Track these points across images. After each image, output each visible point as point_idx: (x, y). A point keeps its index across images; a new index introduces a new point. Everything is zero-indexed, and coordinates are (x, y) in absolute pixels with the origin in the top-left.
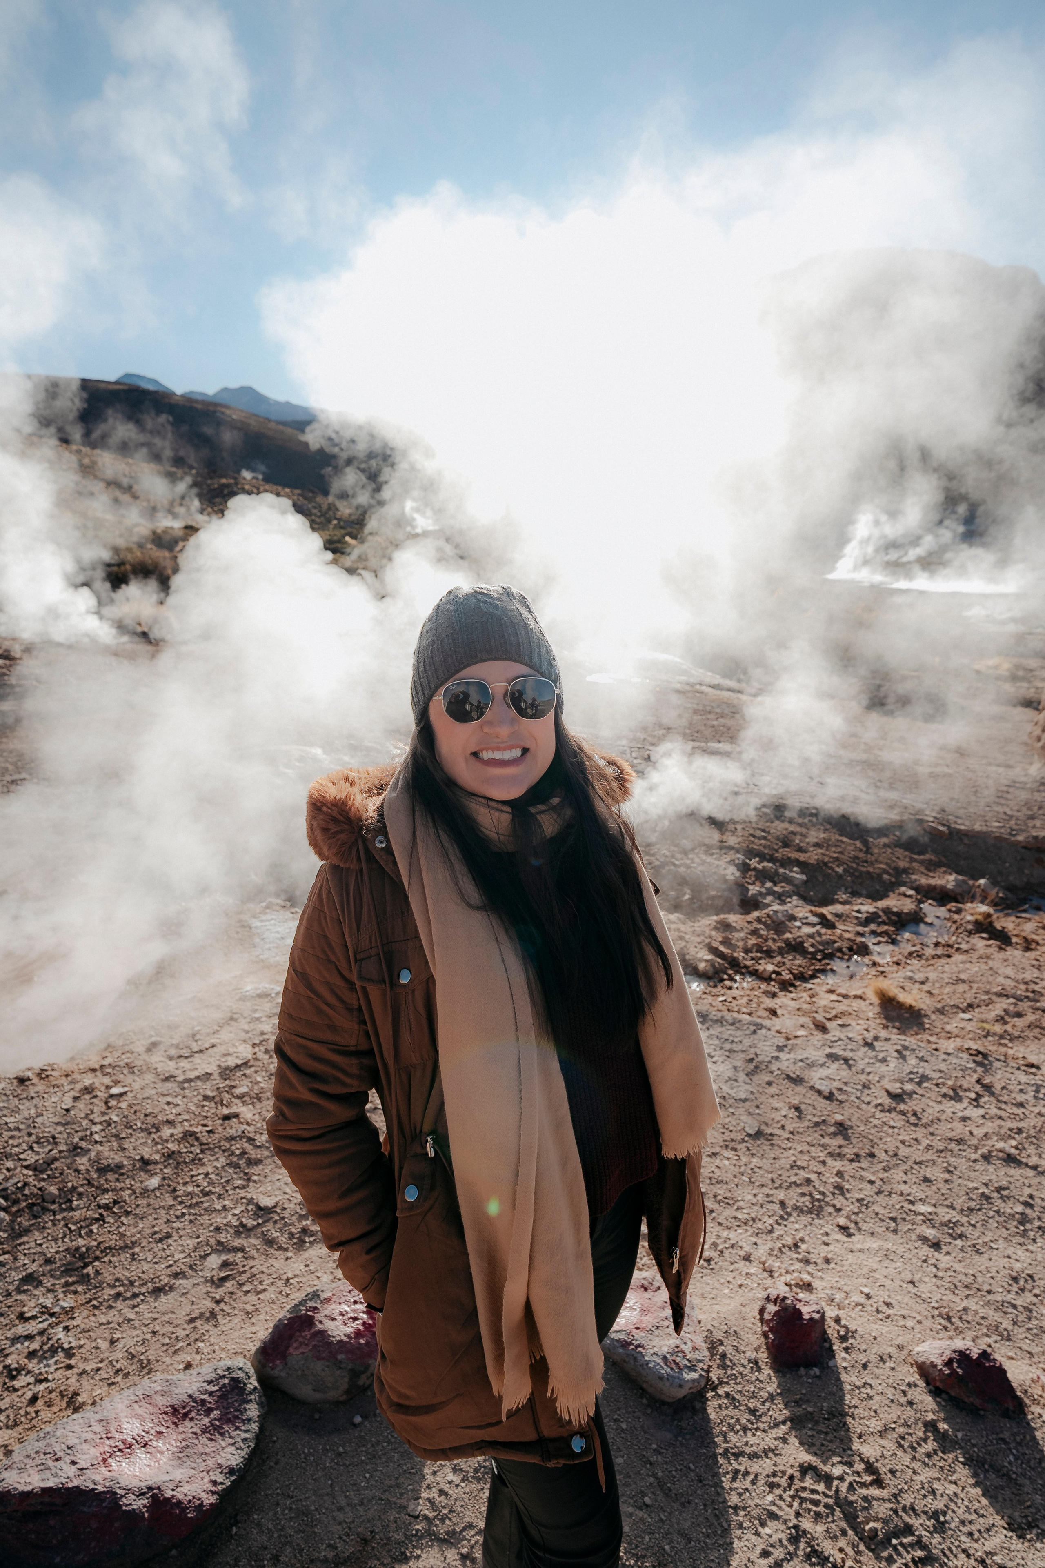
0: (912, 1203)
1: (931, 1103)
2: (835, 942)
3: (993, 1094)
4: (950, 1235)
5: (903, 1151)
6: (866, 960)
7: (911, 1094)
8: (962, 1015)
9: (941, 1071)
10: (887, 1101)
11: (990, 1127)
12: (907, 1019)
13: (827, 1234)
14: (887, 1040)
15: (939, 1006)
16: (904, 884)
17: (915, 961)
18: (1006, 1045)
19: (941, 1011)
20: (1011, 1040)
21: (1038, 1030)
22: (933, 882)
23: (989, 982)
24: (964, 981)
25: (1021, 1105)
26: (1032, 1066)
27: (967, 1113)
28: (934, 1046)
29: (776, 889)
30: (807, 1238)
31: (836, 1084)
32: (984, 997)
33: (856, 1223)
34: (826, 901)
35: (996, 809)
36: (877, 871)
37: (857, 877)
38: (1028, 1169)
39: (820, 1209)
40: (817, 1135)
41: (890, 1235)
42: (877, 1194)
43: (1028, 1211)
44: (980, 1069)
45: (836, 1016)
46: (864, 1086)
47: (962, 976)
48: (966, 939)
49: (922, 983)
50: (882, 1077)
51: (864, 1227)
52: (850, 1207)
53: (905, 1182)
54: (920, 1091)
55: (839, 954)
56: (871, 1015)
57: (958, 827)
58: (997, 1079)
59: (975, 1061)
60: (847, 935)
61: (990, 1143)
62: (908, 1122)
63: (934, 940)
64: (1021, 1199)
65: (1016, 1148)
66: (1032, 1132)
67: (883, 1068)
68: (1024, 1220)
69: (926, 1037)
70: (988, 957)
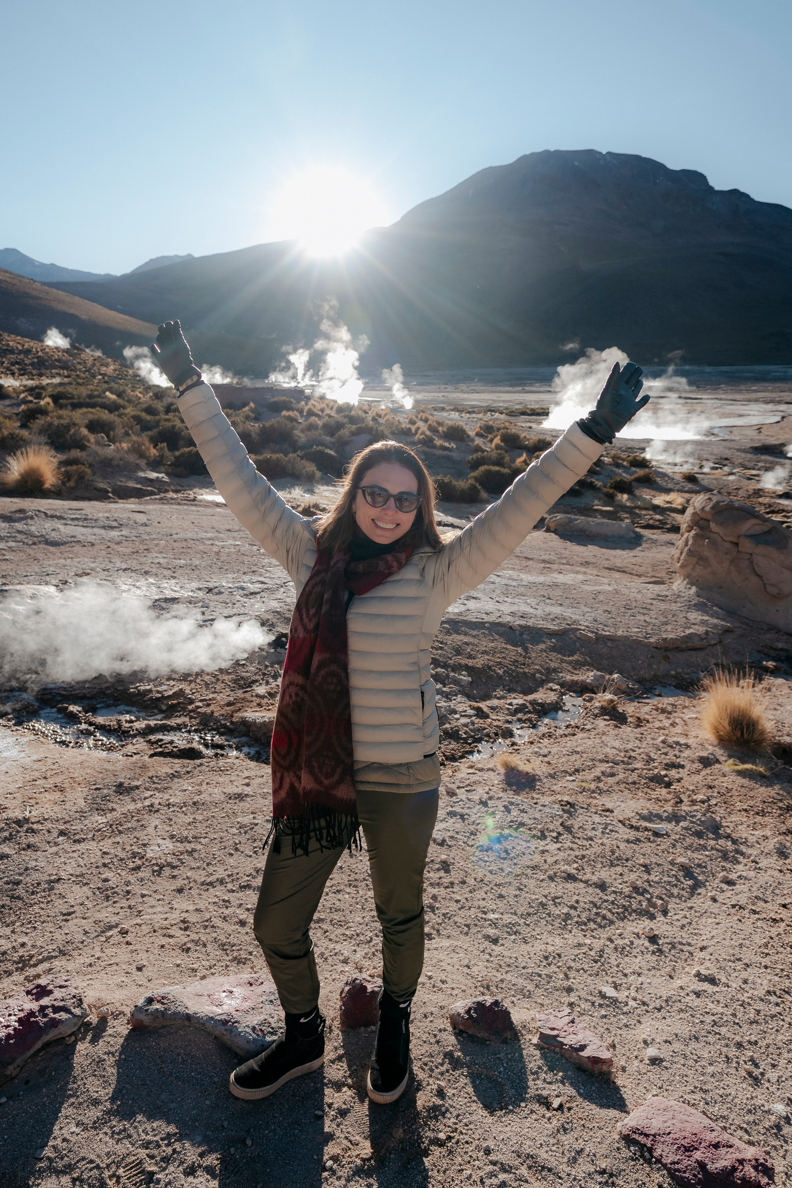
2: (485, 729)
3: (570, 832)
4: (507, 932)
5: (489, 877)
6: (508, 742)
8: (569, 778)
9: (536, 819)
11: (561, 855)
12: (524, 783)
14: (500, 799)
15: (552, 772)
16: (552, 681)
17: (546, 740)
18: (595, 798)
19: (552, 776)
20: (599, 794)
21: (623, 786)
22: (575, 678)
23: (597, 752)
24: (578, 753)
25: (591, 839)
26: (608, 810)
27: (547, 848)
28: (535, 801)
29: (444, 689)
31: (449, 834)
32: (589, 764)
33: (438, 931)
34: (486, 697)
35: (638, 618)
36: (532, 671)
37: (514, 677)
38: (581, 883)
41: (461, 936)
42: (459, 909)
43: (572, 912)
44: (565, 815)
45: (468, 785)
47: (578, 749)
48: (592, 721)
49: (545, 756)
51: (444, 932)
52: (436, 920)
53: (484, 899)
54: (514, 834)
55: (487, 738)
56: (496, 782)
57: (604, 633)
58: (576, 823)
59: (563, 810)
60: (495, 723)
61: (558, 866)
64: (569, 904)
65: (577, 869)
66: (592, 858)
68: (568, 916)
69: (533, 794)
70: (604, 734)
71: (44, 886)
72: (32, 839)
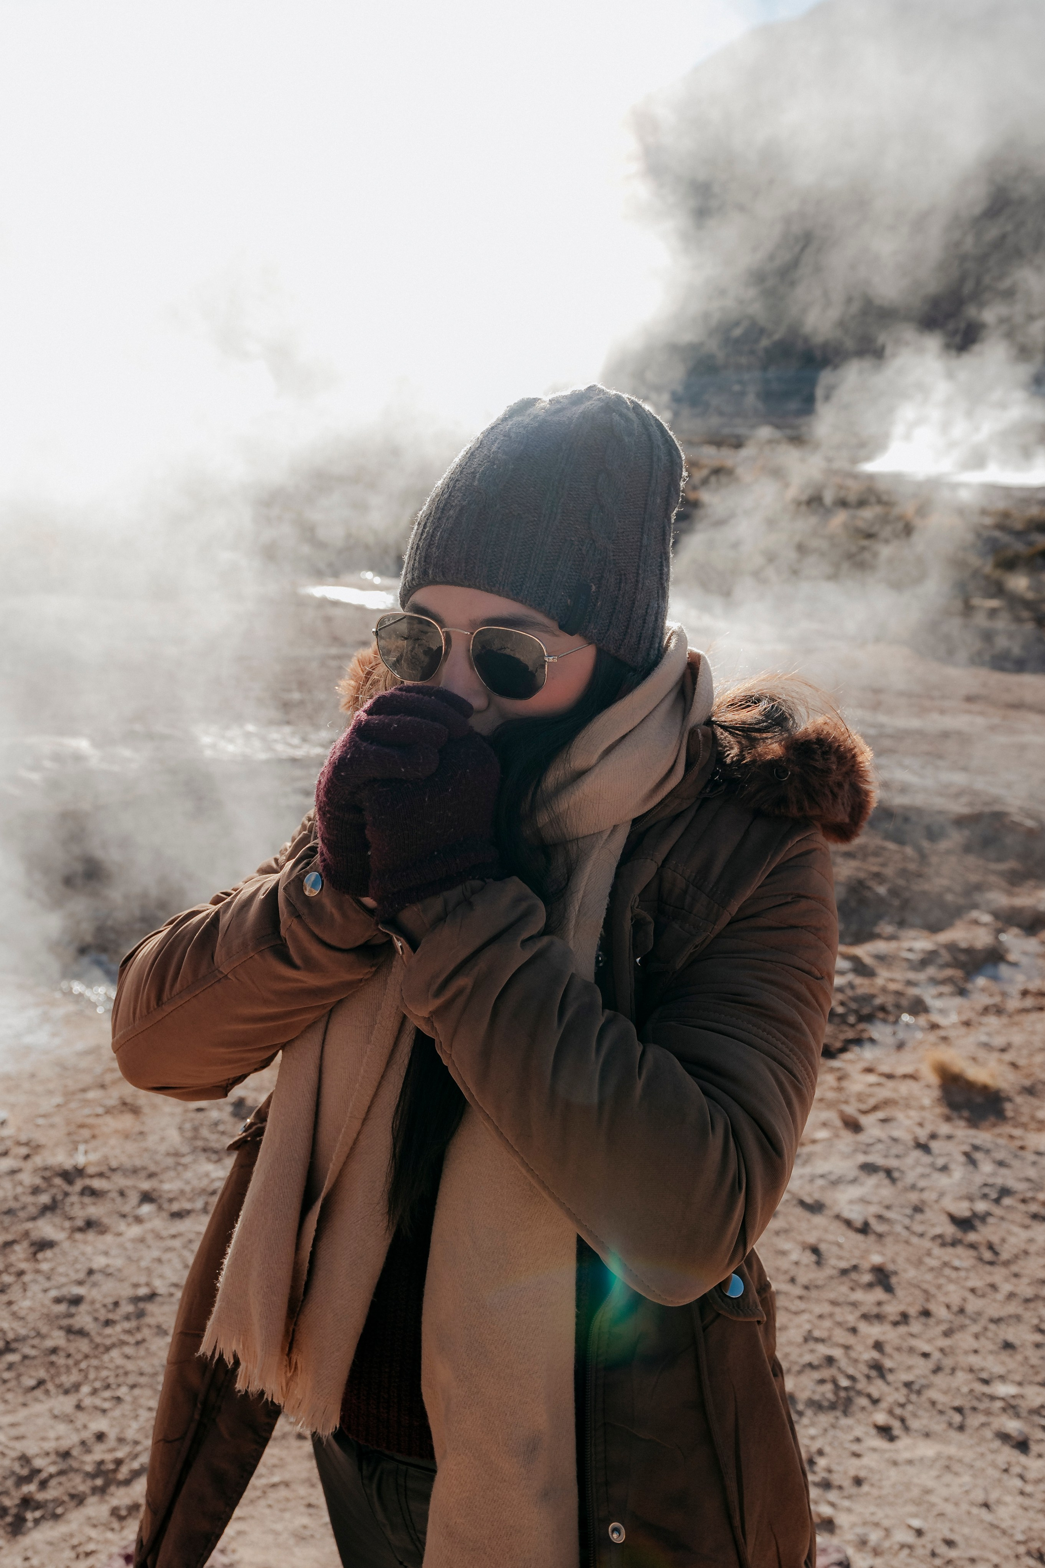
0: (986, 1382)
1: (1016, 1229)
2: (876, 996)
5: (973, 1304)
6: (922, 1020)
7: (983, 1218)
9: (1028, 1180)
10: (949, 1230)
12: (982, 1106)
13: (858, 1440)
14: (949, 1137)
15: (1027, 1083)
16: (978, 907)
17: (993, 1021)
19: (1031, 1091)
22: (1020, 902)
28: (1019, 1143)
30: (827, 1449)
31: (873, 1209)
33: (903, 1420)
34: (865, 937)
36: (938, 889)
39: (849, 1401)
40: (844, 1289)
41: (954, 1434)
42: (936, 1372)
45: (875, 1108)
46: (918, 1209)
49: (1003, 1050)
50: (942, 1195)
51: (914, 1424)
52: (892, 1395)
53: (976, 1352)
54: (997, 1211)
55: (881, 1015)
56: (927, 1102)
60: (893, 986)
62: (980, 1259)
63: (1020, 987)
67: (943, 1181)
69: (1007, 1129)
71: (127, 1308)
72: (94, 1210)
